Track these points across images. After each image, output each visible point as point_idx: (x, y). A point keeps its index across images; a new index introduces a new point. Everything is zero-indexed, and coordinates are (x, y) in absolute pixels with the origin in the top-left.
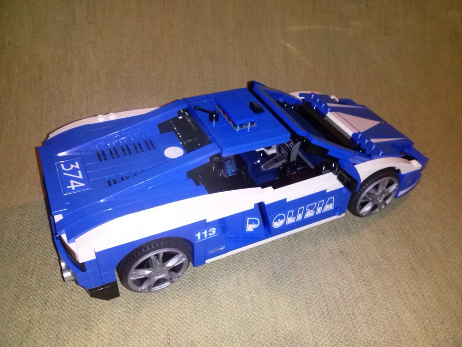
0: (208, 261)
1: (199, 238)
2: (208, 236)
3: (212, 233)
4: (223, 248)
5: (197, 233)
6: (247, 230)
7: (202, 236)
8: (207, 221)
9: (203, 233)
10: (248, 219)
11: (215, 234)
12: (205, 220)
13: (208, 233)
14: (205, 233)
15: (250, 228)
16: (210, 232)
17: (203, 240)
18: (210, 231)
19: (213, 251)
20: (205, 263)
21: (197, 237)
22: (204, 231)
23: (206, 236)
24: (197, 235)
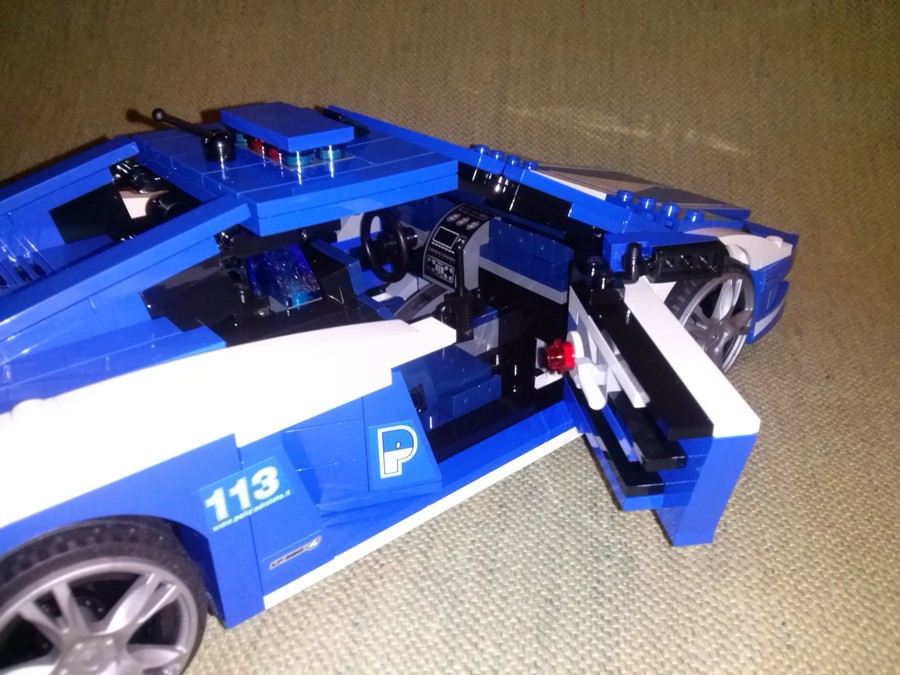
0: (271, 600)
1: (222, 512)
2: (255, 502)
3: (266, 489)
4: (314, 544)
5: (210, 494)
6: (383, 476)
7: (233, 504)
8: (240, 443)
9: (233, 492)
10: (380, 432)
11: (278, 493)
12: (231, 439)
13: (252, 489)
14: (240, 489)
15: (391, 464)
16: (259, 486)
17: (237, 518)
18: (256, 480)
19: (284, 559)
20: (260, 607)
21: (213, 509)
22: (233, 484)
23: (245, 503)
24: (209, 503)
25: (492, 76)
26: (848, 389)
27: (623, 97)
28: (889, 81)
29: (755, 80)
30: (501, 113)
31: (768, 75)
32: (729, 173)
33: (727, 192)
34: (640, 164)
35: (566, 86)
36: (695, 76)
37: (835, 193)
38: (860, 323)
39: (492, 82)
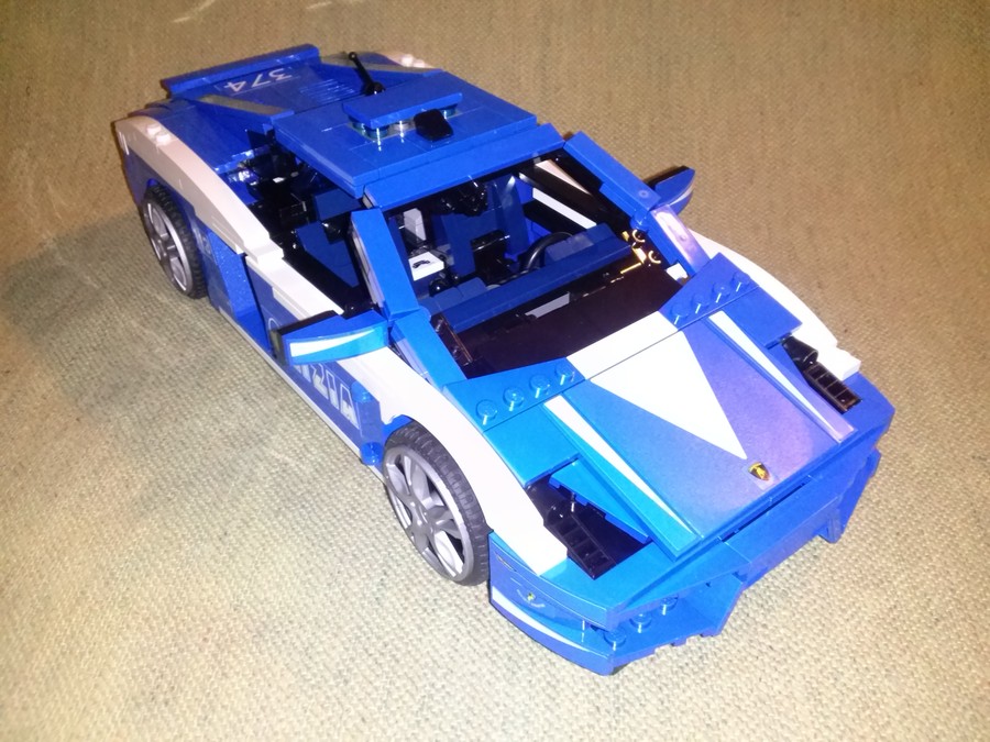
25: (535, 17)
26: (863, 342)
27: (661, 39)
28: (913, 18)
29: (786, 20)
30: (545, 56)
31: (798, 15)
32: (762, 114)
33: (759, 132)
34: (678, 105)
35: (607, 28)
36: (729, 16)
37: (860, 130)
38: (873, 276)
39: (535, 24)
